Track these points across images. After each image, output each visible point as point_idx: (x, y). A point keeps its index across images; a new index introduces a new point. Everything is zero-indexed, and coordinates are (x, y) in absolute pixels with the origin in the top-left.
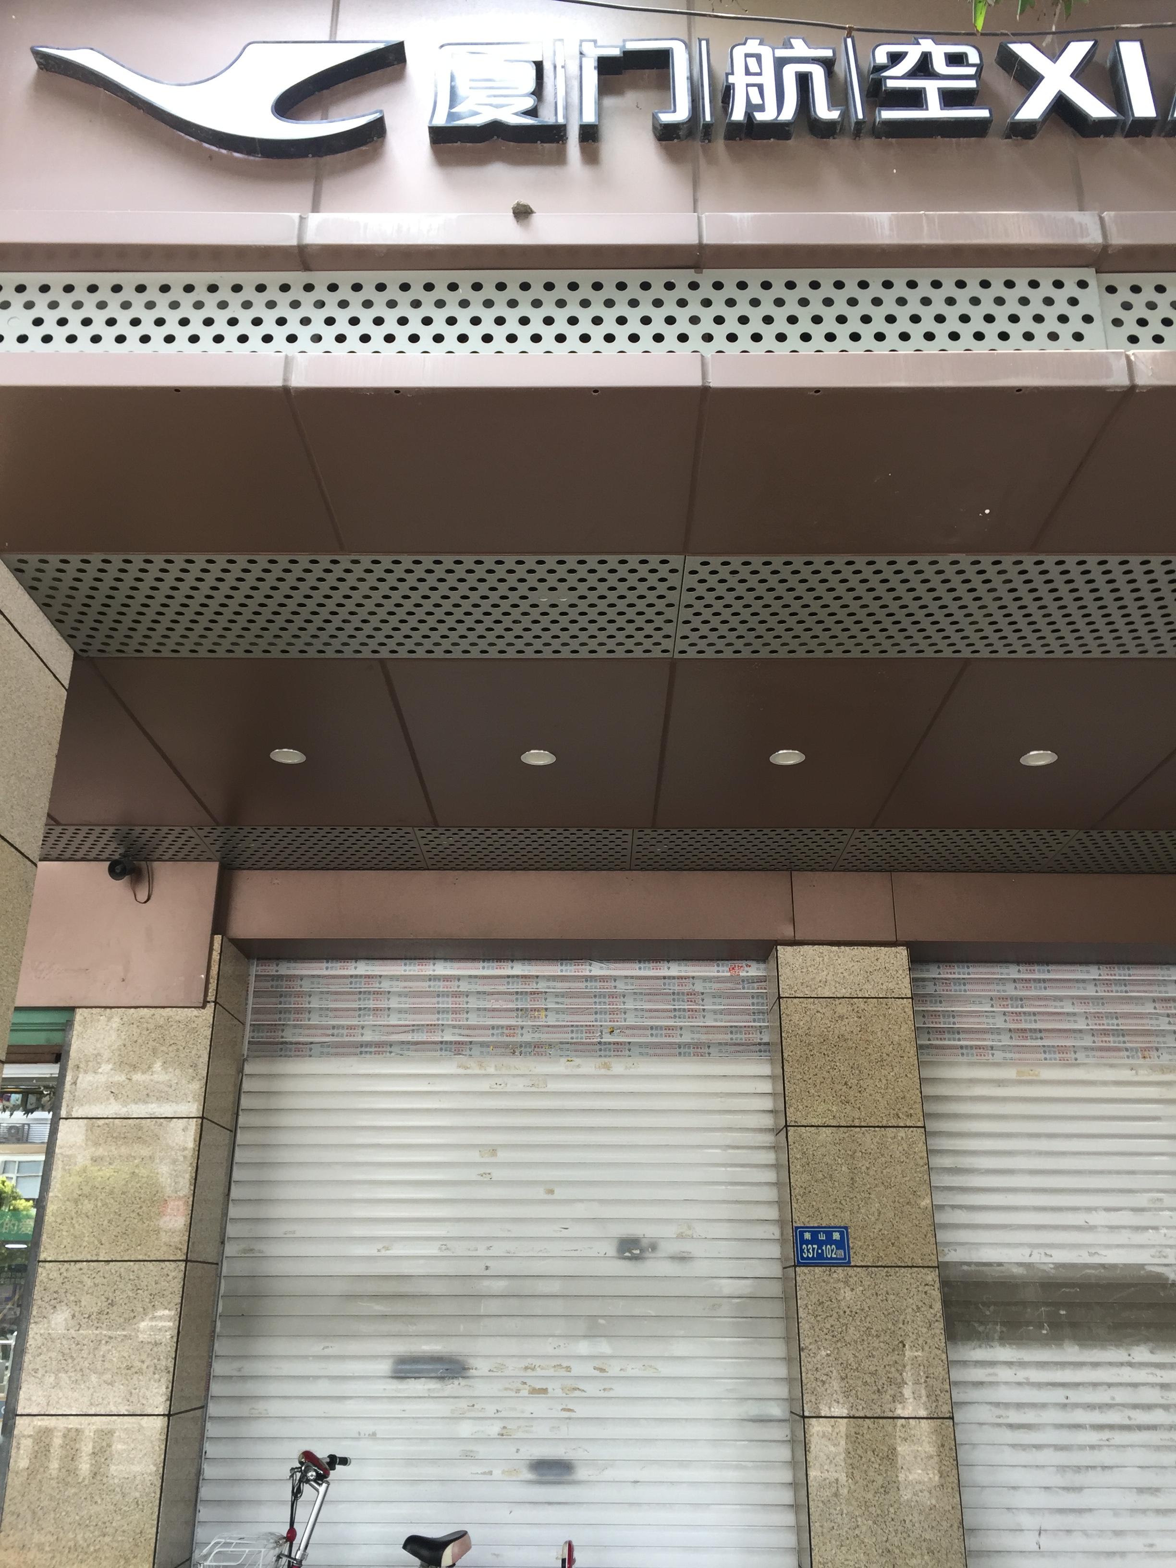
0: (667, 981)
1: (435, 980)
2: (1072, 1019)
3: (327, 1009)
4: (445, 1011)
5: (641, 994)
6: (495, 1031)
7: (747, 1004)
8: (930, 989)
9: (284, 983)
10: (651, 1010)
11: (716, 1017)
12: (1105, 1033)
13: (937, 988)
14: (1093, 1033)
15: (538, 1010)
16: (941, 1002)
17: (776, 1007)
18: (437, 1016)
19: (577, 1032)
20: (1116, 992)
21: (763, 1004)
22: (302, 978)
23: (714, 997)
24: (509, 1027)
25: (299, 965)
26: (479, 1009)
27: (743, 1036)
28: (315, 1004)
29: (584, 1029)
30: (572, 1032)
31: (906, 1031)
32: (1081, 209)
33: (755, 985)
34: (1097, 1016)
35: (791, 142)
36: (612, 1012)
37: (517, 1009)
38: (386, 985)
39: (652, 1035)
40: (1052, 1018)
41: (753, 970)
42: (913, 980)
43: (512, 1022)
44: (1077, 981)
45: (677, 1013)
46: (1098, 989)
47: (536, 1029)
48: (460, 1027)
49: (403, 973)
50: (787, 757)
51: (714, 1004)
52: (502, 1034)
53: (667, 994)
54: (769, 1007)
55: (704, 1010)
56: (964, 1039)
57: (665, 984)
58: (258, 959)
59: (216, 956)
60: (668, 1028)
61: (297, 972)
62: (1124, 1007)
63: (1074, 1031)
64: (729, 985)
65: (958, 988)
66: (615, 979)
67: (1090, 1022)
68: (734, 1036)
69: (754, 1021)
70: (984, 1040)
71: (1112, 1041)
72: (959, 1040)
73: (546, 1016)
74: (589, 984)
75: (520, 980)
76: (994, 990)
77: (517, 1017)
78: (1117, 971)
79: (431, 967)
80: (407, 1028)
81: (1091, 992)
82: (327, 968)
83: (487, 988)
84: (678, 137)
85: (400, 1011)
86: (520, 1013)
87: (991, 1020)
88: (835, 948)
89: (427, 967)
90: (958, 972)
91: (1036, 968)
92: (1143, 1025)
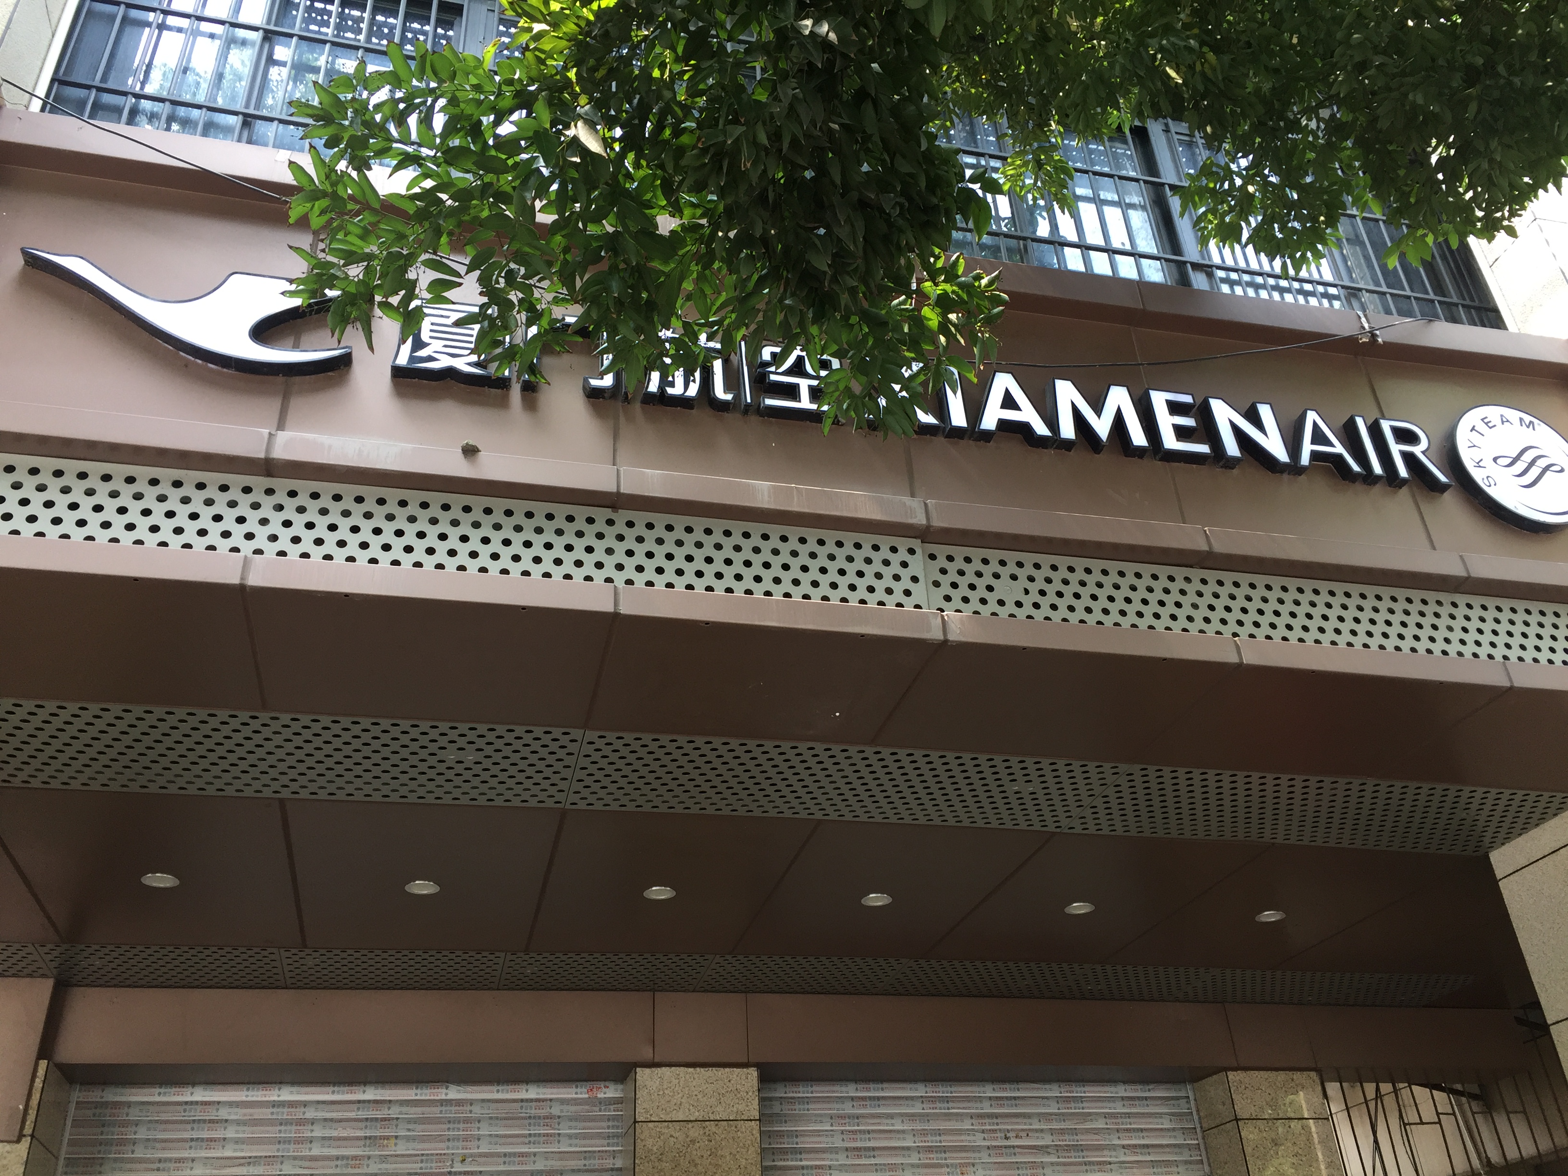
0: (524, 1104)
1: (279, 1106)
2: (901, 1136)
3: (155, 1140)
4: (288, 1141)
5: (497, 1118)
6: (339, 1163)
7: (602, 1128)
8: (777, 1108)
9: (108, 1111)
10: (505, 1136)
11: (571, 1142)
12: (929, 1150)
13: (783, 1107)
14: (919, 1149)
15: (388, 1138)
16: (786, 1122)
17: (631, 1131)
18: (277, 1146)
19: (427, 1161)
20: (940, 1108)
21: (618, 1127)
22: (129, 1104)
23: (571, 1120)
24: (355, 1158)
25: (128, 1091)
26: (324, 1138)
27: (597, 1162)
28: (142, 1133)
29: (434, 1157)
30: (422, 1161)
31: (753, 1154)
32: (913, 495)
33: (612, 1107)
34: (924, 1133)
35: (694, 411)
36: (466, 1139)
37: (366, 1138)
38: (223, 1113)
39: (505, 1163)
40: (882, 1136)
41: (611, 1092)
42: (762, 1100)
43: (359, 1152)
44: (907, 1098)
45: (532, 1139)
46: (924, 1106)
47: (384, 1159)
48: (302, 1158)
49: (244, 1099)
50: (659, 893)
51: (570, 1128)
52: (347, 1166)
53: (525, 1118)
54: (624, 1131)
55: (559, 1134)
56: (806, 1159)
57: (522, 1107)
58: (81, 1084)
59: (38, 1083)
60: (521, 1155)
61: (123, 1099)
62: (948, 1123)
63: (903, 1148)
64: (587, 1107)
65: (802, 1107)
66: (471, 1102)
67: (916, 1139)
68: (587, 1162)
69: (608, 1145)
70: (823, 1159)
71: (935, 1159)
72: (801, 1160)
73: (396, 1144)
74: (444, 1108)
75: (371, 1105)
76: (835, 1109)
77: (365, 1146)
78: (941, 1089)
79: (277, 1092)
80: (243, 1161)
81: (917, 1109)
82: (159, 1094)
83: (334, 1115)
84: (604, 398)
85: (237, 1141)
86: (368, 1142)
87: (829, 1139)
88: (691, 1070)
89: (272, 1092)
90: (802, 1091)
91: (872, 1086)
92: (962, 1141)
